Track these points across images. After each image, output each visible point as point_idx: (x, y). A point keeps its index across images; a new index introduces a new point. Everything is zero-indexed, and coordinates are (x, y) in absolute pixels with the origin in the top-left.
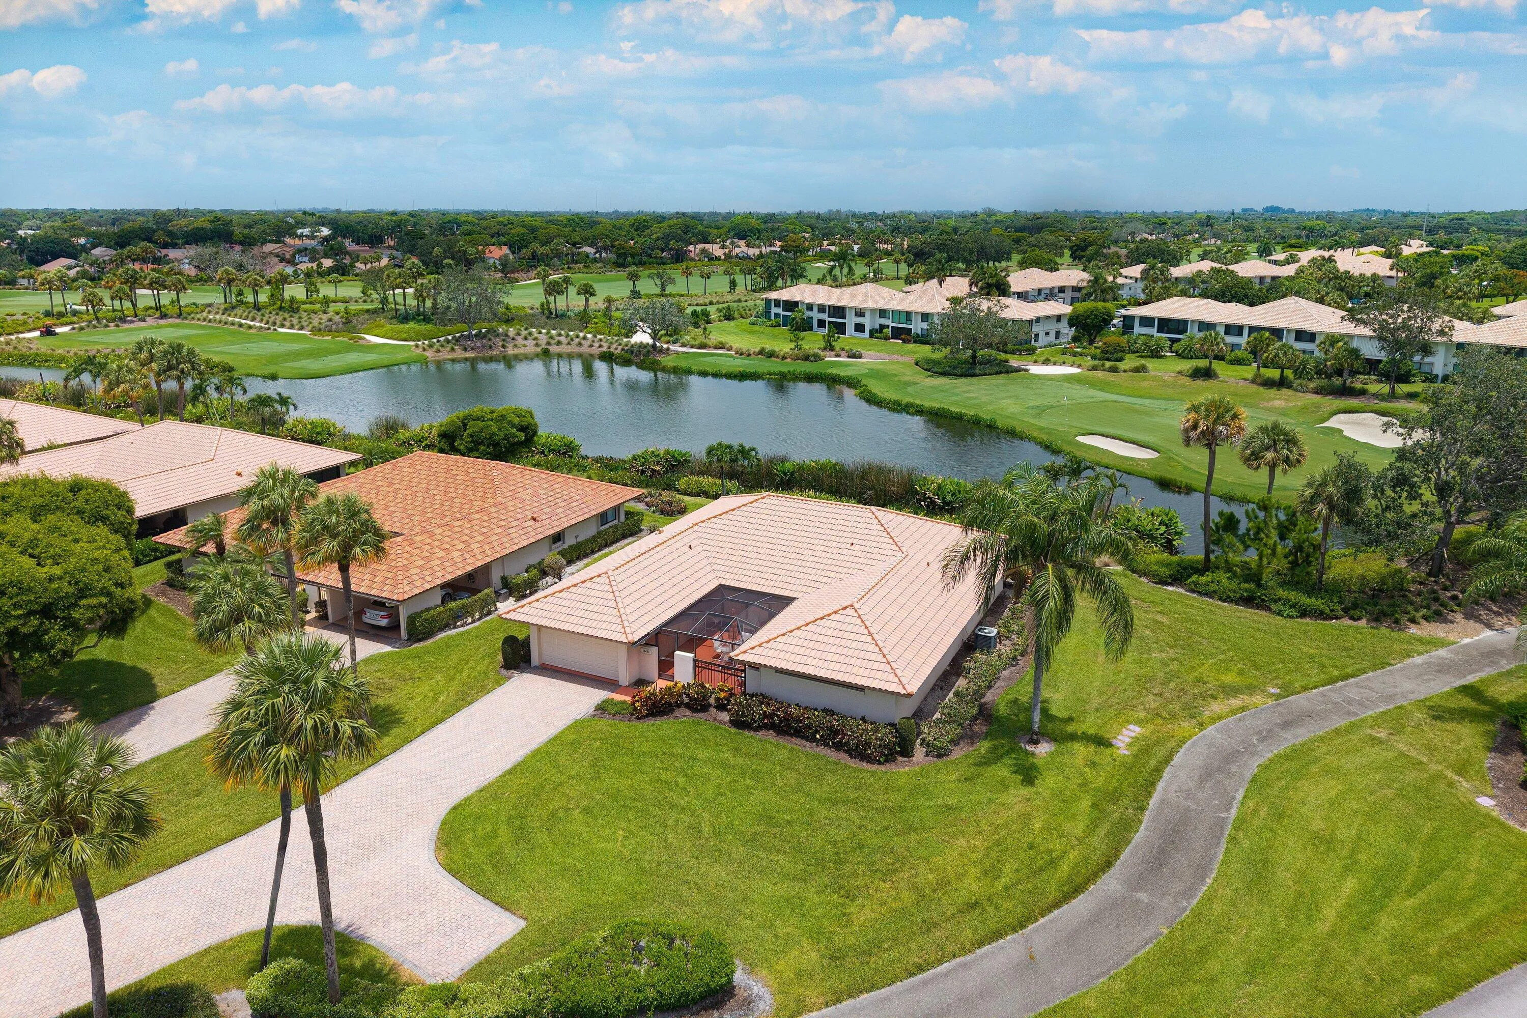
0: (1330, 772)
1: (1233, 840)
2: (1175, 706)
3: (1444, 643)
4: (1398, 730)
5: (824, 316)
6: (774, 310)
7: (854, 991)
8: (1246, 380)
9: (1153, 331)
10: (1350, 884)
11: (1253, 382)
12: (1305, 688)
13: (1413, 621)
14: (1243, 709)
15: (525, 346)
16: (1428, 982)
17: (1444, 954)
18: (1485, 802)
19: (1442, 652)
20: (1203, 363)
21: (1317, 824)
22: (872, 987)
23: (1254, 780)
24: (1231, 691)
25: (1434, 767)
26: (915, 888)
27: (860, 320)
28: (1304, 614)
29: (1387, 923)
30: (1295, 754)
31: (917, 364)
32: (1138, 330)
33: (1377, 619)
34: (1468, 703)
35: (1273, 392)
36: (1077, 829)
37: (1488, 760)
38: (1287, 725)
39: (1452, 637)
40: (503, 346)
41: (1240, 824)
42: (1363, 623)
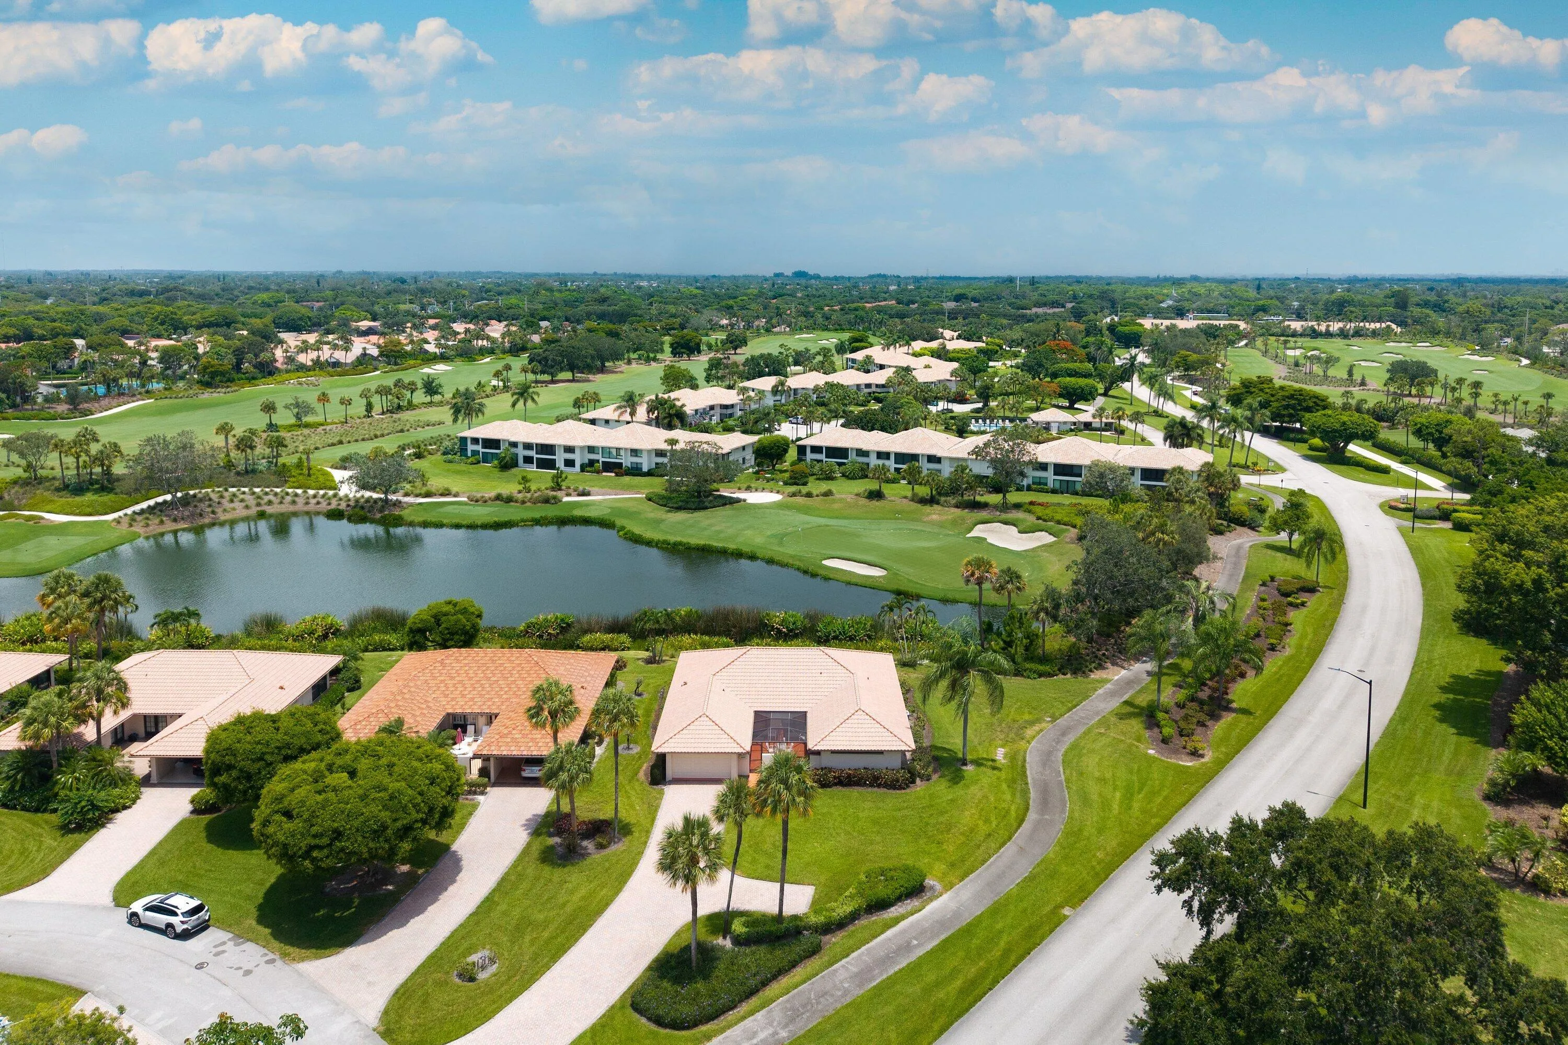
0: (1092, 751)
1: (1068, 788)
2: (1012, 735)
3: (1106, 681)
4: (1108, 728)
5: (532, 453)
6: (471, 447)
7: (966, 875)
8: (905, 497)
9: (822, 456)
10: (1118, 795)
11: (912, 500)
12: (1062, 715)
13: (1091, 671)
14: (1041, 730)
15: (234, 509)
16: (1157, 820)
17: (1159, 810)
18: (1151, 752)
19: (1109, 686)
20: (873, 485)
21: (1097, 774)
22: (972, 872)
23: (1064, 762)
24: (1032, 723)
25: (1129, 741)
26: (962, 834)
27: (569, 456)
28: (1041, 675)
29: (1136, 805)
30: (1074, 747)
31: (650, 500)
32: (810, 456)
33: (1075, 672)
34: (1129, 709)
35: (927, 509)
36: (1008, 797)
37: (1147, 734)
38: (1064, 734)
39: (1110, 677)
40: (213, 512)
41: (1068, 781)
42: (1069, 676)
